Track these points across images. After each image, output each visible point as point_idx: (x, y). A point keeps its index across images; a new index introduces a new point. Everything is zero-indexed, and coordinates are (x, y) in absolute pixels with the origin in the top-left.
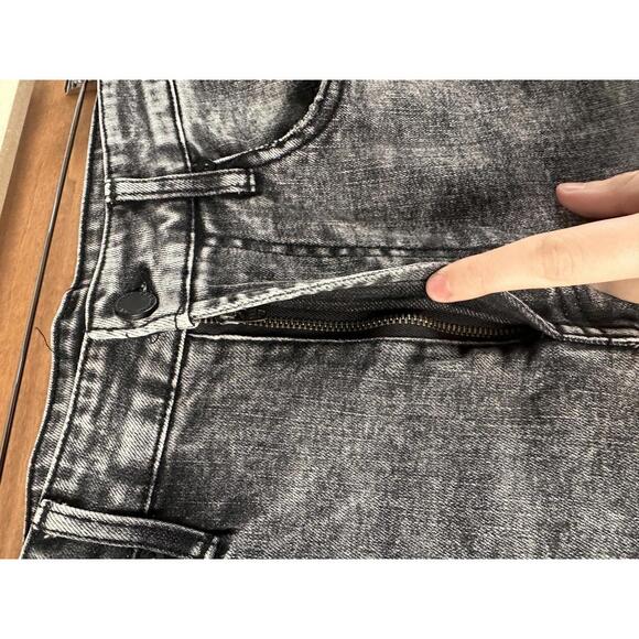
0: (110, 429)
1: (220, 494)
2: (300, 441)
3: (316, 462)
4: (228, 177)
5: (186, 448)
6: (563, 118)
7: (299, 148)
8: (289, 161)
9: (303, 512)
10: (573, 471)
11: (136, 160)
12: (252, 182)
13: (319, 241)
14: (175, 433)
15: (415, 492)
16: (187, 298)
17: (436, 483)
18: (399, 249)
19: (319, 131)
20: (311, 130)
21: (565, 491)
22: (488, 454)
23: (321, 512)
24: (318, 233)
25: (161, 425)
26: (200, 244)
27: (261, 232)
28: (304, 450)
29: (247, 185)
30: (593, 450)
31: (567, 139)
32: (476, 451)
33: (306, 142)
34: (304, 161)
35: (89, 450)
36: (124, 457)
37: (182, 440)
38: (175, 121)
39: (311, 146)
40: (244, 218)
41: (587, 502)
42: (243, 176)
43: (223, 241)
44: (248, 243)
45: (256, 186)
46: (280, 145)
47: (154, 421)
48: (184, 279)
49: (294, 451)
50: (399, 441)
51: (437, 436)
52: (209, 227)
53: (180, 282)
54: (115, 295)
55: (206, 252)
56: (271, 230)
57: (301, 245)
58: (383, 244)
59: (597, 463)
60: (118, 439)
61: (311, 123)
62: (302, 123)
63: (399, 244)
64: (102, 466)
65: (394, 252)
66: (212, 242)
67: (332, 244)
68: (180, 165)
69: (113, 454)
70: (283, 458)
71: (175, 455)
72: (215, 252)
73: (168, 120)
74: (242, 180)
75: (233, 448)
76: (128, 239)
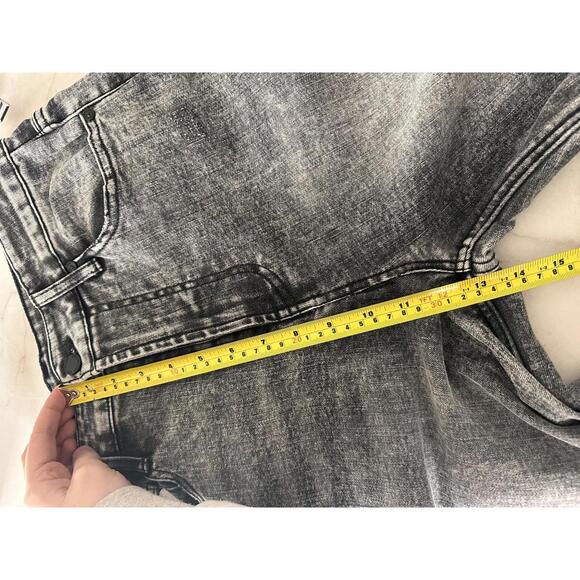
0: (90, 420)
1: (141, 437)
2: (169, 403)
3: (178, 412)
4: (84, 270)
5: (124, 418)
6: (257, 164)
7: (110, 239)
8: (109, 247)
9: (178, 438)
10: (290, 385)
11: (36, 274)
12: (98, 266)
13: (146, 291)
14: (116, 413)
15: (226, 415)
16: (93, 358)
17: (234, 408)
18: (190, 282)
19: (116, 226)
20: (111, 228)
21: (289, 395)
22: (254, 388)
23: (185, 436)
24: (144, 286)
25: (109, 411)
26: (88, 316)
27: (115, 295)
28: (171, 407)
29: (97, 269)
30: (298, 373)
31: (263, 177)
32: (249, 387)
33: (112, 235)
34: (116, 244)
35: (86, 431)
36: (100, 429)
37: (120, 415)
38: (44, 237)
39: (116, 235)
40: (104, 290)
41: (298, 397)
42: (92, 266)
43: (99, 308)
44: (111, 306)
45: (102, 267)
46: (100, 241)
47: (105, 411)
48: (87, 343)
49: (167, 409)
50: (213, 391)
51: (230, 384)
52: (89, 303)
53: (86, 347)
54: (62, 361)
55: (92, 319)
56: (119, 292)
57: (138, 296)
58: (180, 282)
59: (300, 378)
60: (94, 424)
61: (110, 224)
62: (105, 227)
63: (189, 279)
64: (93, 437)
65: (188, 285)
66: (93, 311)
67: (154, 290)
68: (59, 270)
69: (95, 431)
70: (163, 413)
71: (120, 423)
72: (97, 317)
73: (40, 237)
74: (91, 268)
75: (142, 414)
76: (56, 326)
